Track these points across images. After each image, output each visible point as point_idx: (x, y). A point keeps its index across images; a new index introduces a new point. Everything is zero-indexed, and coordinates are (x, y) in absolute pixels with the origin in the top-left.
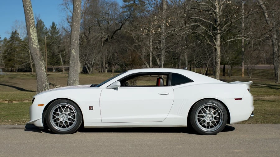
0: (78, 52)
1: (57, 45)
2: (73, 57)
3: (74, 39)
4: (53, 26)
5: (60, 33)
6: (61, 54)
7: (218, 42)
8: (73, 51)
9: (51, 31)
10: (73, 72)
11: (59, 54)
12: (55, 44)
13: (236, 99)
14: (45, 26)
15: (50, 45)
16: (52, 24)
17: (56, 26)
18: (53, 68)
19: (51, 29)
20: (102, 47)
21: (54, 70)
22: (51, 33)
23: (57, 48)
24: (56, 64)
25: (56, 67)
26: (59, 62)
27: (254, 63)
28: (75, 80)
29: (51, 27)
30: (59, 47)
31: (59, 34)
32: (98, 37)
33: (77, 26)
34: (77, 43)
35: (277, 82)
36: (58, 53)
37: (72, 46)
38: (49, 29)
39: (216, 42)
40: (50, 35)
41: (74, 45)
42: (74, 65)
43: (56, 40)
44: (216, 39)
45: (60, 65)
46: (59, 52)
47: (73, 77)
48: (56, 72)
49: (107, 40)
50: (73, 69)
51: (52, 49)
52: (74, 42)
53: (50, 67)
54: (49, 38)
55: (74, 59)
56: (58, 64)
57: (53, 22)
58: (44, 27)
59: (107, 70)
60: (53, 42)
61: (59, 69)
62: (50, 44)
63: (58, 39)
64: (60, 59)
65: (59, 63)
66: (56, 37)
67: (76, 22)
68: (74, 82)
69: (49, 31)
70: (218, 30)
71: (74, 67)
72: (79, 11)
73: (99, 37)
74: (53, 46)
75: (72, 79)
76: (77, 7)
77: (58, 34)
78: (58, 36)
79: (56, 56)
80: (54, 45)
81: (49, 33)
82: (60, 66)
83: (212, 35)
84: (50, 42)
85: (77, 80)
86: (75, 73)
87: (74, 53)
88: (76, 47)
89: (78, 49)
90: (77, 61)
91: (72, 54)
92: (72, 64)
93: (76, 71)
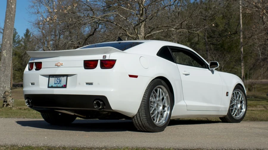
2: (4, 60)
3: (6, 39)
4: (27, 34)
8: (4, 52)
9: (24, 39)
10: (3, 78)
14: (17, 33)
15: (22, 56)
16: (26, 31)
17: (30, 34)
19: (24, 37)
28: (6, 87)
29: (24, 35)
33: (10, 23)
34: (10, 43)
37: (3, 47)
38: (22, 37)
41: (6, 46)
42: (5, 69)
47: (3, 84)
50: (4, 73)
52: (6, 43)
55: (5, 62)
57: (27, 29)
58: (17, 35)
62: (22, 54)
67: (9, 19)
68: (4, 89)
69: (22, 39)
71: (5, 71)
72: (13, 6)
75: (2, 86)
76: (12, 2)
85: (8, 87)
86: (5, 79)
87: (5, 55)
88: (8, 48)
89: (10, 51)
90: (8, 65)
91: (3, 56)
92: (2, 68)
93: (7, 76)
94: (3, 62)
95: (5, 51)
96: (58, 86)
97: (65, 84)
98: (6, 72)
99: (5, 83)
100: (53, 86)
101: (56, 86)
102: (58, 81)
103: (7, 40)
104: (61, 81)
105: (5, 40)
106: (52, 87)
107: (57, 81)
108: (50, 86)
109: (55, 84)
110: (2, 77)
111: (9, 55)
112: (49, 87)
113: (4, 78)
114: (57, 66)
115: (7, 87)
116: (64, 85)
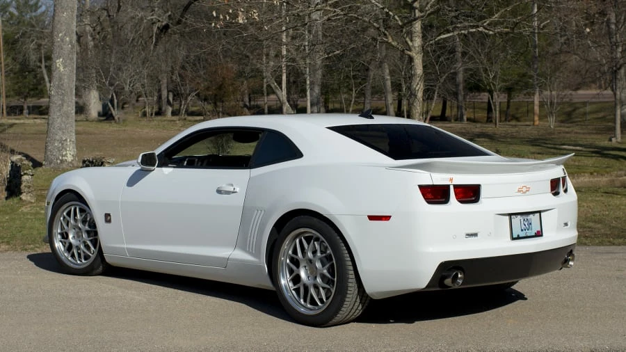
0: (72, 67)
1: (33, 40)
2: (60, 79)
3: (61, 32)
5: (43, 8)
6: (46, 67)
7: (418, 42)
8: (59, 62)
10: (59, 120)
11: (40, 67)
12: (29, 38)
13: (372, 218)
15: (16, 42)
18: (25, 107)
20: (152, 47)
21: (26, 111)
22: (17, 8)
23: (35, 49)
24: (32, 93)
25: (32, 102)
26: (39, 87)
27: (569, 87)
28: (66, 140)
30: (39, 46)
31: (39, 11)
32: (143, 20)
34: (71, 42)
35: (613, 139)
36: (39, 64)
37: (56, 50)
39: (411, 41)
40: (16, 13)
41: (62, 48)
42: (63, 100)
43: (33, 26)
44: (410, 34)
45: (43, 97)
46: (40, 61)
47: (60, 133)
48: (31, 116)
49: (166, 27)
50: (60, 110)
51: (20, 53)
52: (62, 40)
53: (15, 102)
54: (11, 22)
55: (62, 85)
56: (37, 94)
59: (170, 109)
60: (23, 34)
61: (41, 107)
62: (16, 37)
63: (38, 24)
64: (44, 79)
65: (42, 90)
66: (31, 18)
68: (62, 144)
70: (417, 11)
71: (62, 105)
73: (145, 21)
74: (24, 43)
75: (57, 137)
77: (35, 11)
78: (35, 17)
79: (33, 70)
80: (28, 40)
81: (12, 10)
82: (42, 100)
83: (400, 23)
84: (17, 33)
85: (70, 141)
86: (64, 122)
87: (62, 69)
88: (66, 52)
89: (73, 59)
90: (69, 91)
91: (57, 71)
92: (56, 98)
93: (68, 117)
94: (58, 85)
95: (61, 60)
96: (529, 235)
97: (539, 229)
98: (64, 107)
99: (63, 132)
100: (520, 236)
101: (524, 235)
102: (526, 223)
103: (65, 34)
104: (531, 224)
105: (60, 35)
106: (519, 238)
107: (525, 225)
108: (515, 236)
109: (522, 230)
110: (58, 118)
111: (70, 68)
112: (513, 239)
113: (62, 119)
114: (520, 194)
115: (68, 140)
116: (538, 232)
